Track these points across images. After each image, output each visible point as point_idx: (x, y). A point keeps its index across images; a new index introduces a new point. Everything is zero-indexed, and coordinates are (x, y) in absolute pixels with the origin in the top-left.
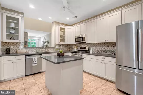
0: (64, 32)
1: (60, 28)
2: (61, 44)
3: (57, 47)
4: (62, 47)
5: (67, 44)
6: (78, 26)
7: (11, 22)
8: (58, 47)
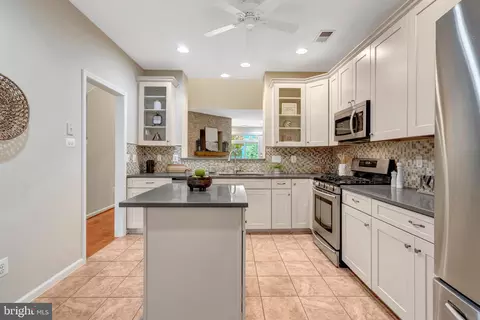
0: (298, 102)
1: (281, 90)
2: (292, 148)
3: (276, 159)
4: (294, 159)
5: (308, 145)
6: (345, 67)
7: (155, 100)
8: (279, 157)
